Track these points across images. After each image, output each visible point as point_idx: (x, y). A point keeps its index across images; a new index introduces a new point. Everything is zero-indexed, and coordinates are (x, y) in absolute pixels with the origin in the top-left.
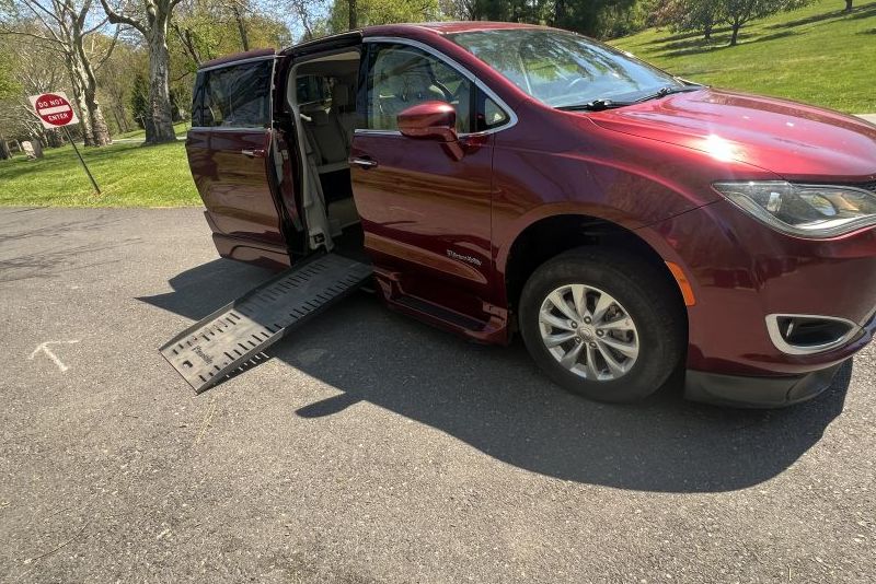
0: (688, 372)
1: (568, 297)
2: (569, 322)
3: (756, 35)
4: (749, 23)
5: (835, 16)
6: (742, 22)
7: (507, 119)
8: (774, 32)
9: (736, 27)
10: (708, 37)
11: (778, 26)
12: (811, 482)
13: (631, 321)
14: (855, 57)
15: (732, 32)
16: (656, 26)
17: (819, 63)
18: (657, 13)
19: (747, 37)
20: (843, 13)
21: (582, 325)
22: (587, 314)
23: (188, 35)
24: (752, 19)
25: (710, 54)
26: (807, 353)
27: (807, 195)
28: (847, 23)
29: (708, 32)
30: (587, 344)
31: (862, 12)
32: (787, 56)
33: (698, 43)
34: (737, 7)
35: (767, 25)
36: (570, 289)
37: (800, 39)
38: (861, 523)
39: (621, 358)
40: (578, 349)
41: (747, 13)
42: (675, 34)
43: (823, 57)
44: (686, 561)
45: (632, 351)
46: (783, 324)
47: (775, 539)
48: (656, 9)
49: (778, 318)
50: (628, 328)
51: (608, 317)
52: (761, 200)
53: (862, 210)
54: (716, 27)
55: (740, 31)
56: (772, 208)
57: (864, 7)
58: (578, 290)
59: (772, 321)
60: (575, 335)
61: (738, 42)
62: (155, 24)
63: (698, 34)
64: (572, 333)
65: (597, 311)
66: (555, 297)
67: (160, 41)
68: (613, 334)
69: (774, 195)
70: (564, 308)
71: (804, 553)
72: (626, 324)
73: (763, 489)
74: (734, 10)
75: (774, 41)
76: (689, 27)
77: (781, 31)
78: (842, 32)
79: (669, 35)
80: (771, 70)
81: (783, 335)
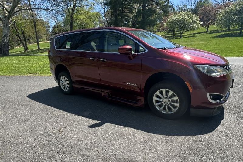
0: (191, 109)
1: (161, 93)
2: (161, 99)
3: (186, 36)
4: (184, 33)
5: (205, 32)
6: (183, 32)
7: (145, 50)
8: (190, 35)
9: (181, 33)
10: (174, 35)
11: (191, 34)
12: (220, 131)
13: (177, 97)
14: (211, 43)
15: (180, 35)
16: (160, 31)
17: (203, 44)
18: (160, 28)
19: (184, 36)
20: (206, 32)
21: (164, 99)
22: (166, 97)
23: (14, 23)
24: (185, 32)
25: (175, 40)
26: (216, 102)
27: (212, 68)
28: (207, 35)
29: (174, 34)
30: (166, 104)
31: (211, 32)
32: (195, 42)
33: (171, 36)
34: (181, 29)
35: (188, 34)
36: (162, 90)
37: (197, 37)
38: (231, 137)
39: (175, 107)
40: (164, 106)
41: (183, 30)
42: (166, 34)
43: (203, 43)
44: (198, 147)
45: (178, 105)
46: (210, 95)
47: (215, 142)
48: (160, 27)
49: (209, 94)
50: (177, 99)
51: (171, 97)
52: (204, 69)
53: (222, 71)
54: (176, 33)
55: (182, 34)
56: (206, 70)
57: (211, 31)
58: (164, 91)
59: (208, 95)
60: (163, 102)
61: (182, 37)
62: (7, 19)
63: (171, 35)
64: (162, 102)
65: (169, 96)
66: (158, 93)
67: (8, 24)
68: (173, 101)
69: (206, 68)
70: (160, 95)
71: (222, 144)
72: (176, 98)
73: (211, 134)
74: (180, 29)
75: (191, 38)
76: (169, 33)
77: (192, 35)
78: (207, 37)
79: (164, 34)
80: (191, 45)
81: (211, 98)
